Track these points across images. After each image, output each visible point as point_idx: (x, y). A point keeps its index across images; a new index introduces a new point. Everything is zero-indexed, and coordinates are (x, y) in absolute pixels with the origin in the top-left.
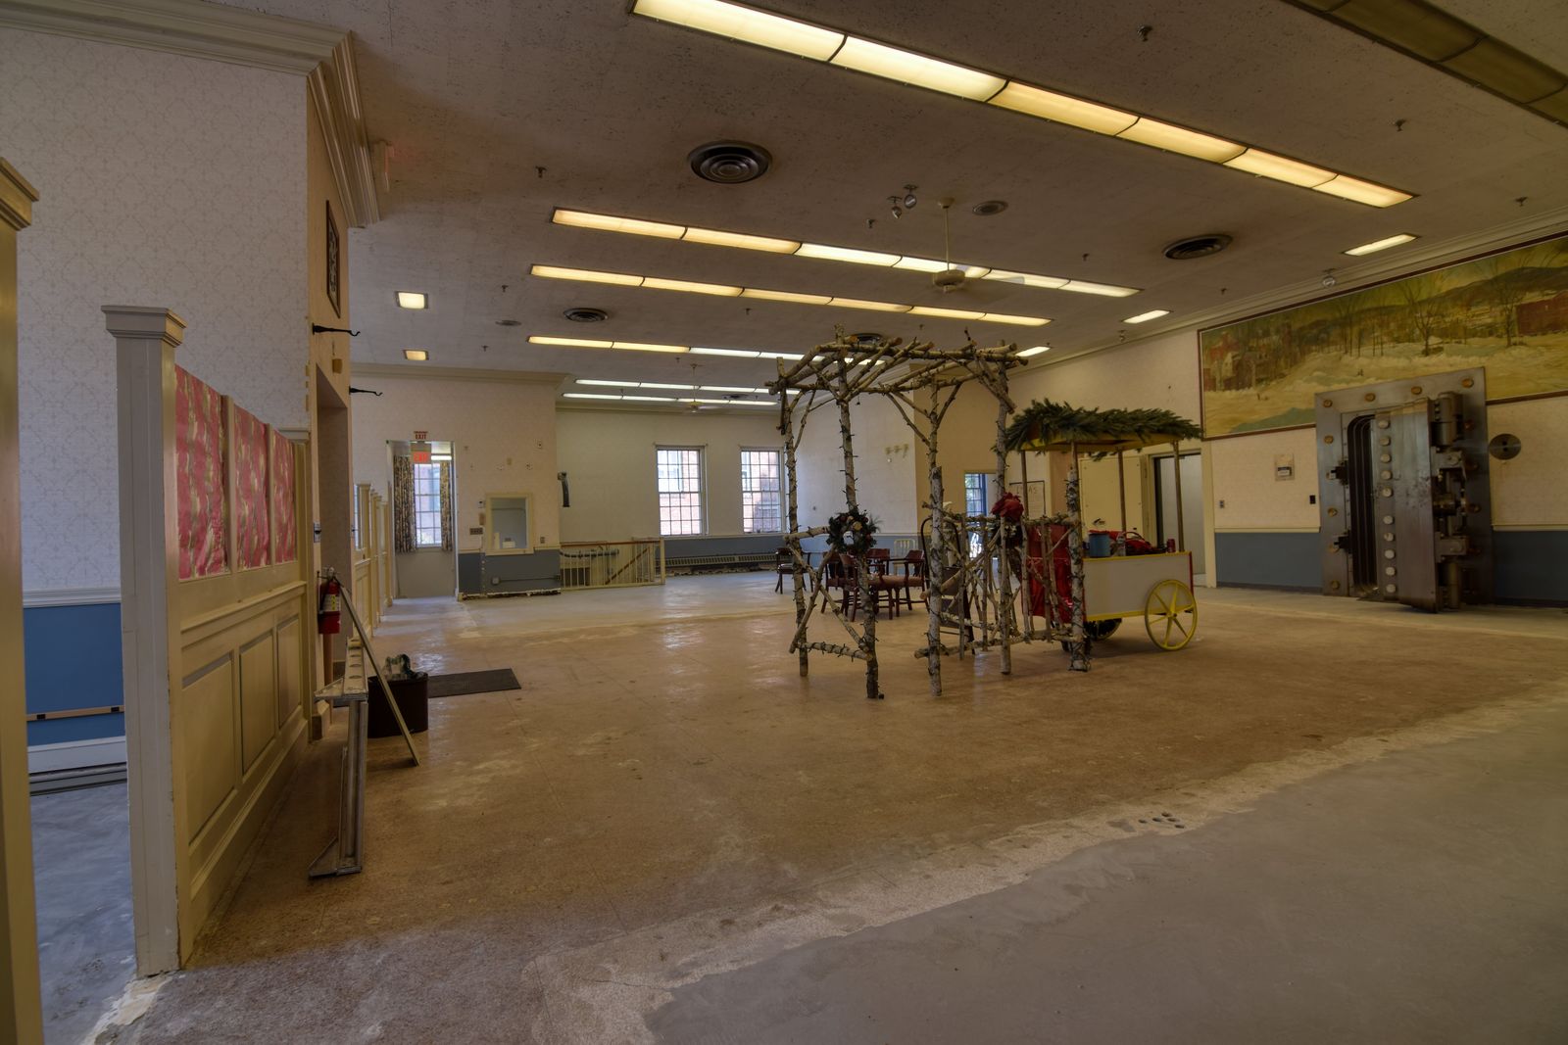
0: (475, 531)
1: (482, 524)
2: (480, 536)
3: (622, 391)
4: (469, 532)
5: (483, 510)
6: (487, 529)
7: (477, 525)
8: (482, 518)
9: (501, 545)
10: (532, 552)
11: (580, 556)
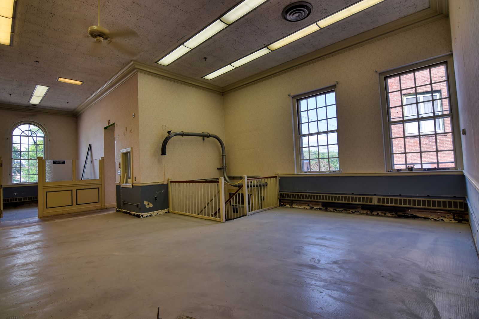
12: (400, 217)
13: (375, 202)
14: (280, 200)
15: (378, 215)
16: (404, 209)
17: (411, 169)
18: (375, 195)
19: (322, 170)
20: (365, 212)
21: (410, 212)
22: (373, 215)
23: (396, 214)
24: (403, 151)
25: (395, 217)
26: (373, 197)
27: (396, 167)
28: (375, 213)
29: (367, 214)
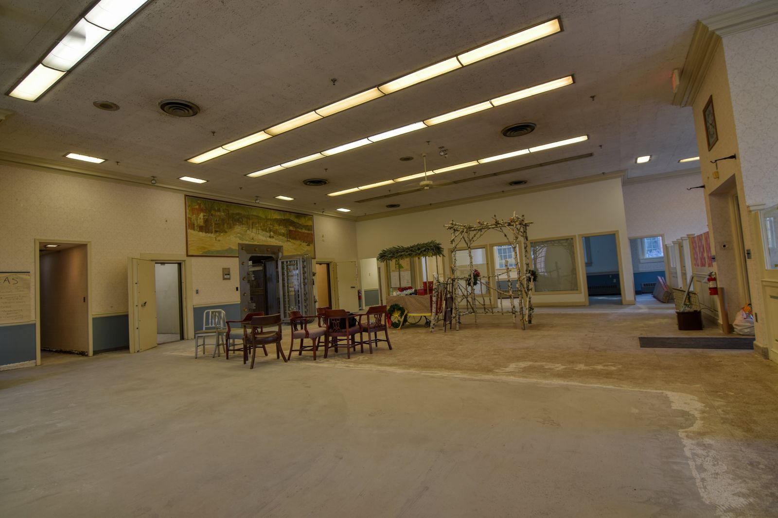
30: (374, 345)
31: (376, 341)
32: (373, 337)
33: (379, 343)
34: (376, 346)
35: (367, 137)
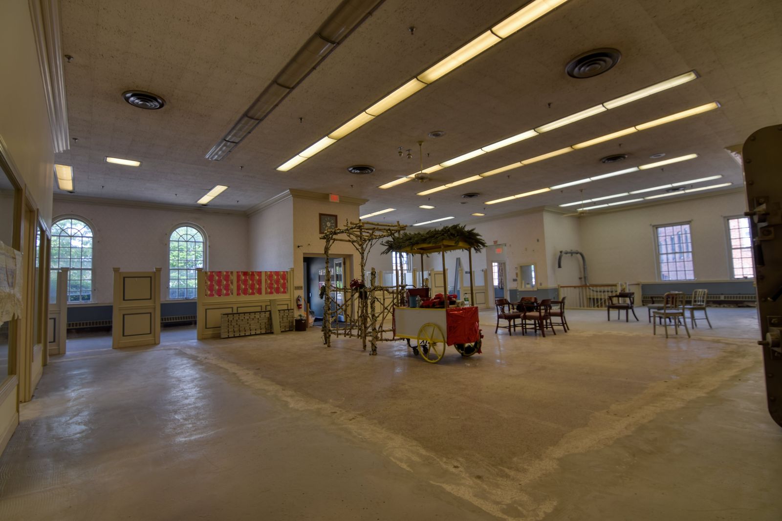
0: (515, 280)
1: (517, 277)
2: (516, 282)
3: (595, 204)
4: (512, 280)
5: (517, 271)
6: (519, 279)
7: (515, 278)
8: (517, 274)
9: (525, 287)
10: (536, 290)
11: (604, 292)
12: (739, 307)
13: (722, 298)
14: (643, 301)
15: (724, 307)
16: (742, 302)
17: (746, 278)
18: (722, 294)
19: (679, 279)
20: (715, 306)
21: (746, 304)
22: (721, 307)
23: (737, 305)
24: (741, 267)
25: (736, 307)
26: (721, 296)
27: (736, 277)
28: (722, 306)
29: (717, 307)
30: (512, 329)
31: (515, 326)
32: (512, 323)
33: (516, 328)
34: (515, 330)
35: (481, 148)
